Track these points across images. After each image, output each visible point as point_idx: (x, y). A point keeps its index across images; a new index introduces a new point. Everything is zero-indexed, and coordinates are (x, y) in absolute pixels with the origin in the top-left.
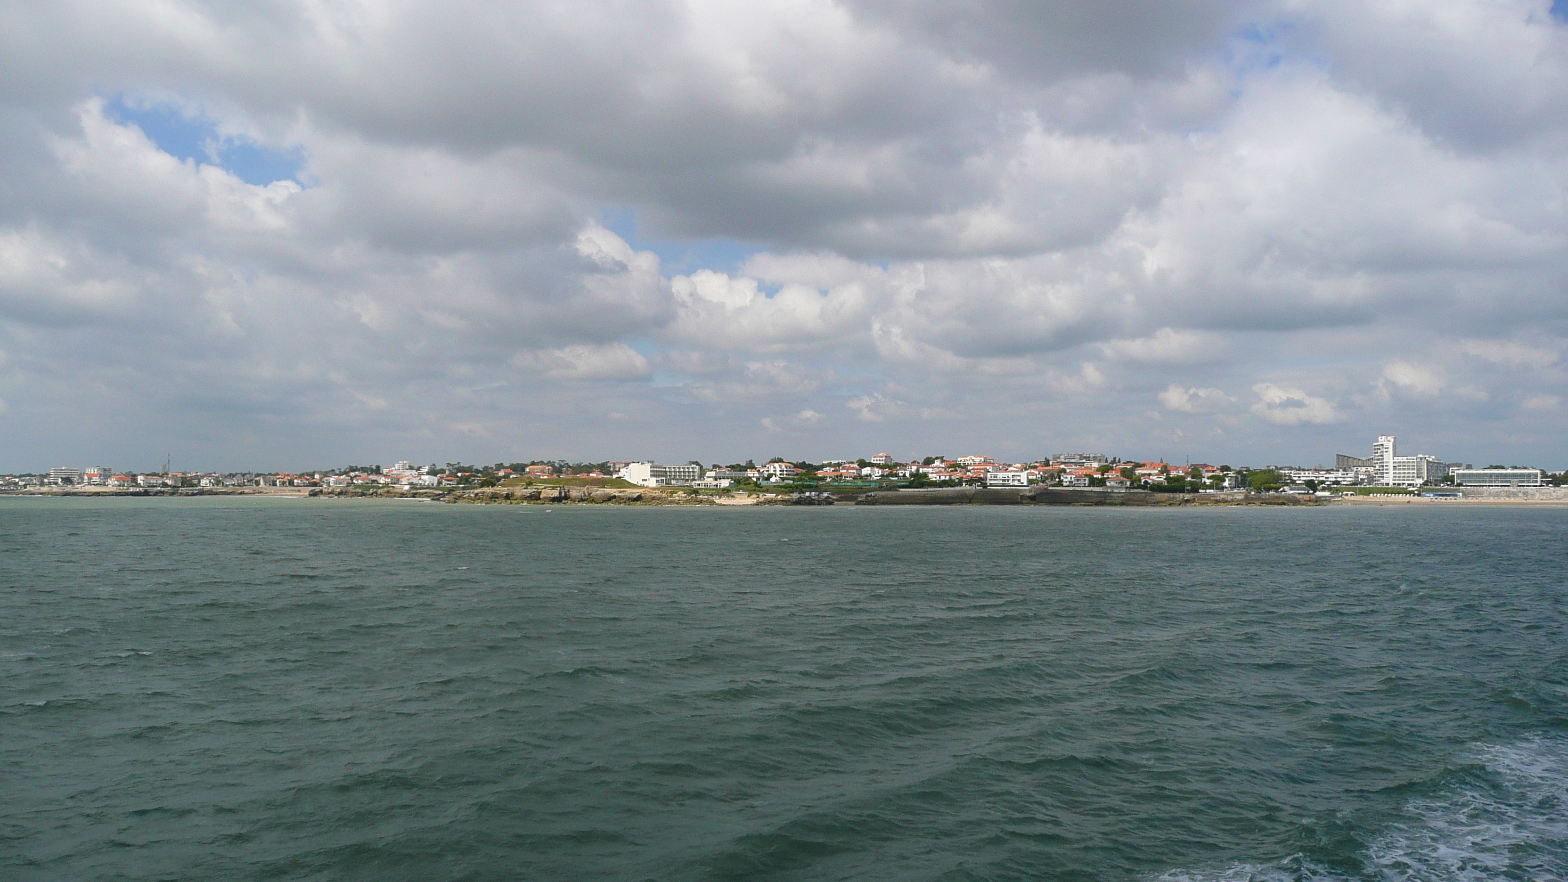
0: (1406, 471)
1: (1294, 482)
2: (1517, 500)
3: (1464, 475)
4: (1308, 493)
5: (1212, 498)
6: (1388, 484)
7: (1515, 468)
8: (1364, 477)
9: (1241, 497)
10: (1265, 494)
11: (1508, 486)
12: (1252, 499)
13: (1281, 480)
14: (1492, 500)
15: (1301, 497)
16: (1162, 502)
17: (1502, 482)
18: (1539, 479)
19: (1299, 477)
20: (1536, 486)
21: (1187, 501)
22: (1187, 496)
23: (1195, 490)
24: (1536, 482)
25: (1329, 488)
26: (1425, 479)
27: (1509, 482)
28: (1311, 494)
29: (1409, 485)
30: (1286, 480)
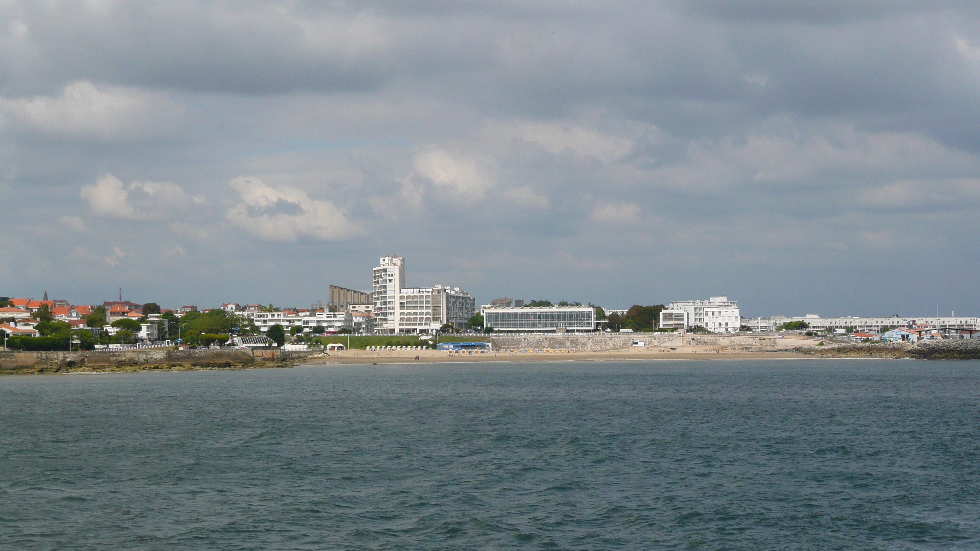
0: (418, 311)
1: (256, 329)
2: (564, 352)
3: (496, 316)
4: (270, 347)
5: (112, 359)
6: (392, 331)
7: (563, 304)
8: (361, 320)
9: (159, 355)
10: (202, 350)
11: (554, 331)
12: (178, 358)
13: (235, 326)
14: (531, 352)
15: (258, 353)
16: (27, 367)
17: (545, 325)
18: (593, 321)
19: (265, 321)
20: (588, 331)
21: (71, 365)
22: (71, 356)
23: (87, 345)
24: (589, 324)
25: (306, 339)
26: (445, 322)
27: (555, 325)
28: (275, 348)
29: (422, 331)
30: (244, 326)
